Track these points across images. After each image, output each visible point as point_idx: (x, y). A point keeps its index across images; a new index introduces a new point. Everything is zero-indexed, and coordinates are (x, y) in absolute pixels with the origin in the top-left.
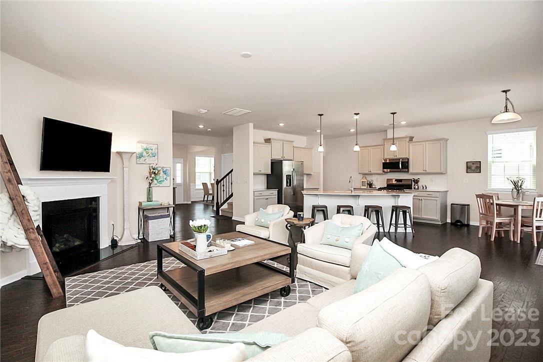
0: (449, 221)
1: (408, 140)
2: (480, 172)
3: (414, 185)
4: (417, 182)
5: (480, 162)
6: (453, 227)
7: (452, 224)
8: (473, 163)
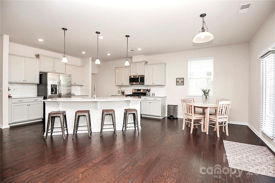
0: (166, 116)
1: (144, 63)
2: (184, 85)
3: (148, 93)
4: (149, 91)
5: (184, 78)
6: (169, 120)
7: (168, 118)
8: (180, 79)
